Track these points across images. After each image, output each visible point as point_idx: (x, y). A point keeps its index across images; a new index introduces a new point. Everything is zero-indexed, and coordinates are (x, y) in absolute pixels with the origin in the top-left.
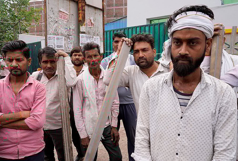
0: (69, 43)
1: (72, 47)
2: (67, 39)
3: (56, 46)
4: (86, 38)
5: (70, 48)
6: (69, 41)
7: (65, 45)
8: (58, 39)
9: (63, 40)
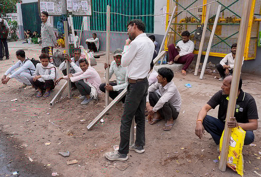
0: (59, 7)
1: (61, 11)
2: (56, 4)
3: (47, 10)
4: (74, 2)
5: (59, 11)
6: (58, 5)
7: (55, 9)
8: (49, 4)
9: (53, 5)
